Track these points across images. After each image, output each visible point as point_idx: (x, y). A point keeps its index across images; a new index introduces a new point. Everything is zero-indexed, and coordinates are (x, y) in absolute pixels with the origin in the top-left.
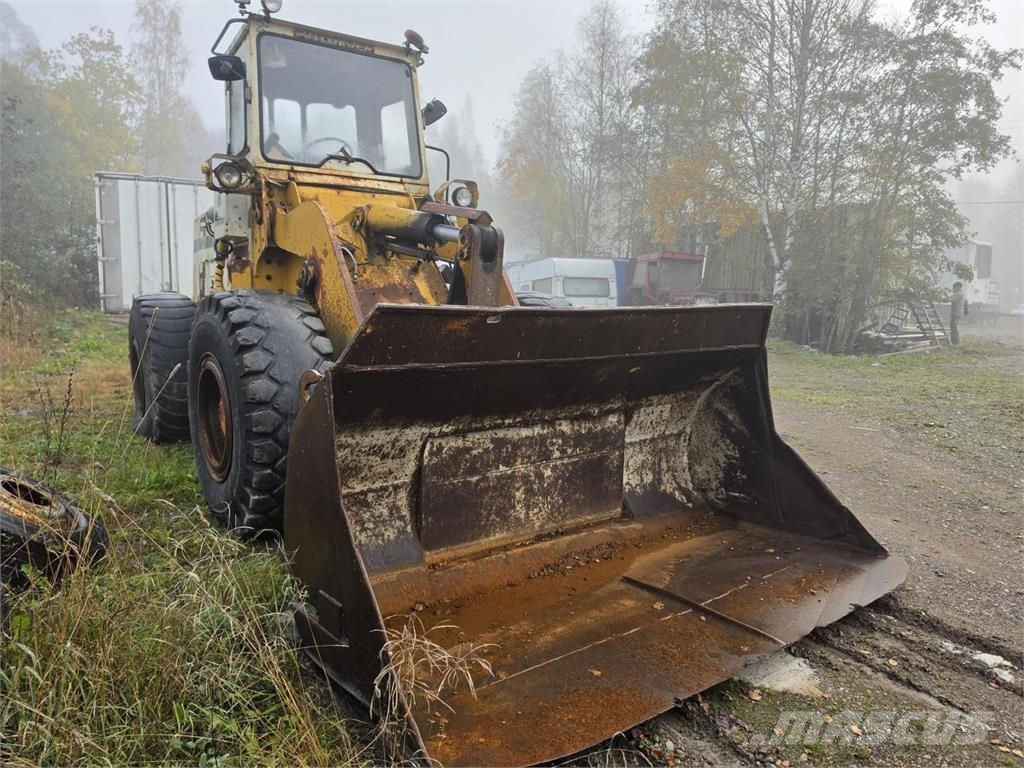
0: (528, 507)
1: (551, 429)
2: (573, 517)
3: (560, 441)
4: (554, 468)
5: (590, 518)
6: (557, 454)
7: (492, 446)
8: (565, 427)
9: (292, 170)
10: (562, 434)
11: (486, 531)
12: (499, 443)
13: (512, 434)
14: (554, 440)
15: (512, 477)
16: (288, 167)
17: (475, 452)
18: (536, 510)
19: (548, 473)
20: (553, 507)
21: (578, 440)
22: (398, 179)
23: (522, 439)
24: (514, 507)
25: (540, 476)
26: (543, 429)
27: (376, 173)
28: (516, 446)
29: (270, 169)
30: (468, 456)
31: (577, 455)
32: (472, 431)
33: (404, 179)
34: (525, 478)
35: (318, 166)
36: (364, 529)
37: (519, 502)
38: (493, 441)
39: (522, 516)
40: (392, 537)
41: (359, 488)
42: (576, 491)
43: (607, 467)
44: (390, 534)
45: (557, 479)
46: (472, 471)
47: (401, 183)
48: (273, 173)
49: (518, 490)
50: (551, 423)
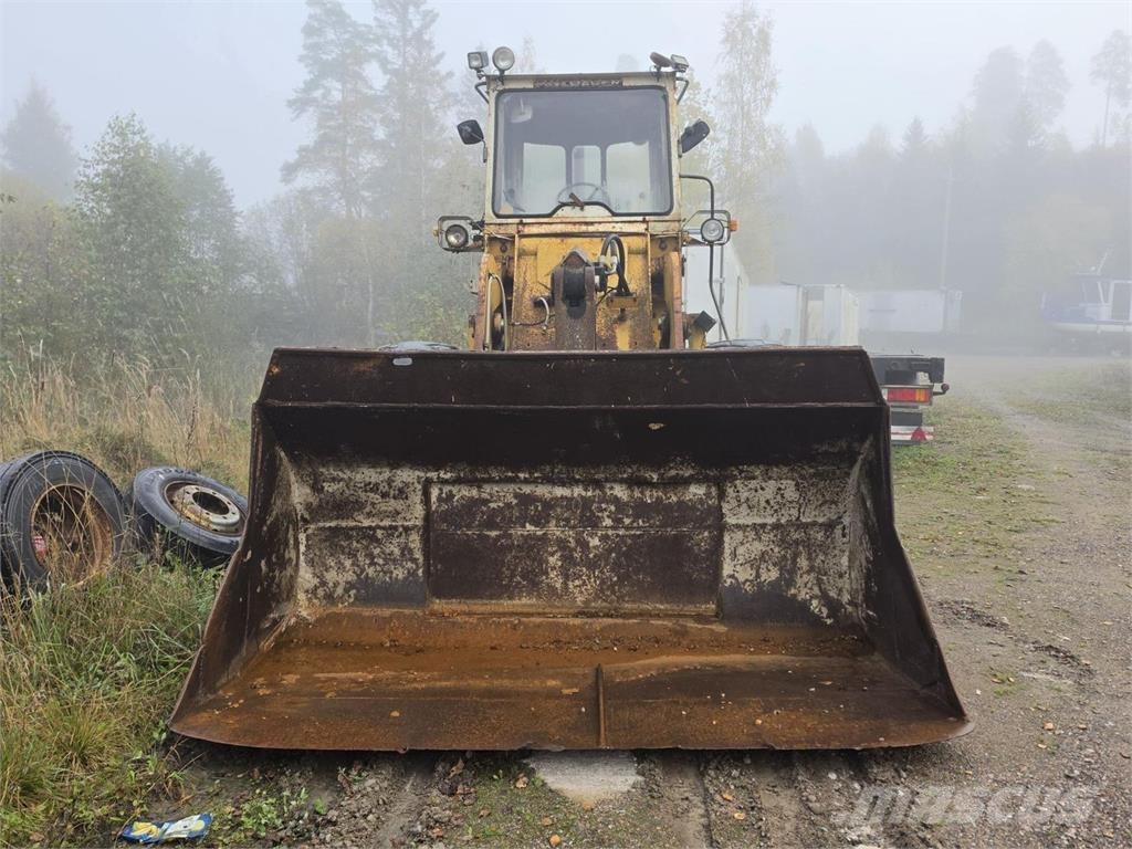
0: (566, 577)
1: (598, 492)
2: (634, 601)
3: (613, 508)
4: (604, 538)
5: (662, 607)
6: (608, 522)
7: (515, 502)
8: (620, 491)
9: (521, 223)
10: (616, 500)
11: (509, 591)
12: (525, 500)
13: (543, 491)
14: (604, 506)
15: (544, 539)
16: (517, 220)
17: (492, 505)
18: (577, 583)
19: (595, 542)
20: (603, 582)
21: (641, 510)
22: (641, 218)
23: (556, 499)
24: (547, 573)
25: (584, 545)
26: (586, 490)
27: (614, 214)
28: (549, 505)
29: (499, 224)
30: (484, 509)
31: (639, 528)
32: (490, 481)
33: (647, 218)
34: (562, 544)
35: (549, 216)
36: (373, 564)
37: (553, 568)
38: (516, 496)
39: (558, 585)
40: (400, 577)
41: (366, 523)
42: (637, 572)
43: (691, 549)
44: (400, 573)
45: (610, 551)
46: (491, 525)
47: (644, 221)
48: (502, 228)
49: (552, 554)
50: (598, 484)
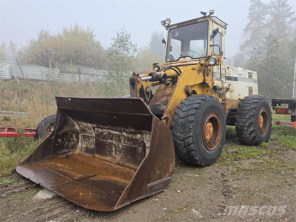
0: (116, 154)
1: (121, 133)
2: (127, 163)
3: (124, 138)
4: (122, 145)
5: (132, 166)
6: (123, 141)
7: (108, 134)
8: (125, 134)
10: (124, 136)
11: (106, 155)
12: (109, 133)
13: (112, 132)
14: (122, 137)
15: (112, 143)
17: (104, 134)
18: (118, 156)
19: (120, 146)
20: (122, 157)
21: (129, 139)
23: (114, 134)
24: (112, 152)
25: (119, 146)
26: (119, 133)
28: (113, 135)
30: (103, 134)
31: (128, 144)
32: (105, 128)
34: (115, 145)
36: (89, 144)
37: (114, 151)
38: (108, 132)
39: (114, 156)
40: (92, 148)
41: (88, 135)
42: (128, 155)
43: (137, 151)
44: (92, 147)
45: (123, 149)
46: (104, 138)
49: (113, 148)
50: (120, 131)
